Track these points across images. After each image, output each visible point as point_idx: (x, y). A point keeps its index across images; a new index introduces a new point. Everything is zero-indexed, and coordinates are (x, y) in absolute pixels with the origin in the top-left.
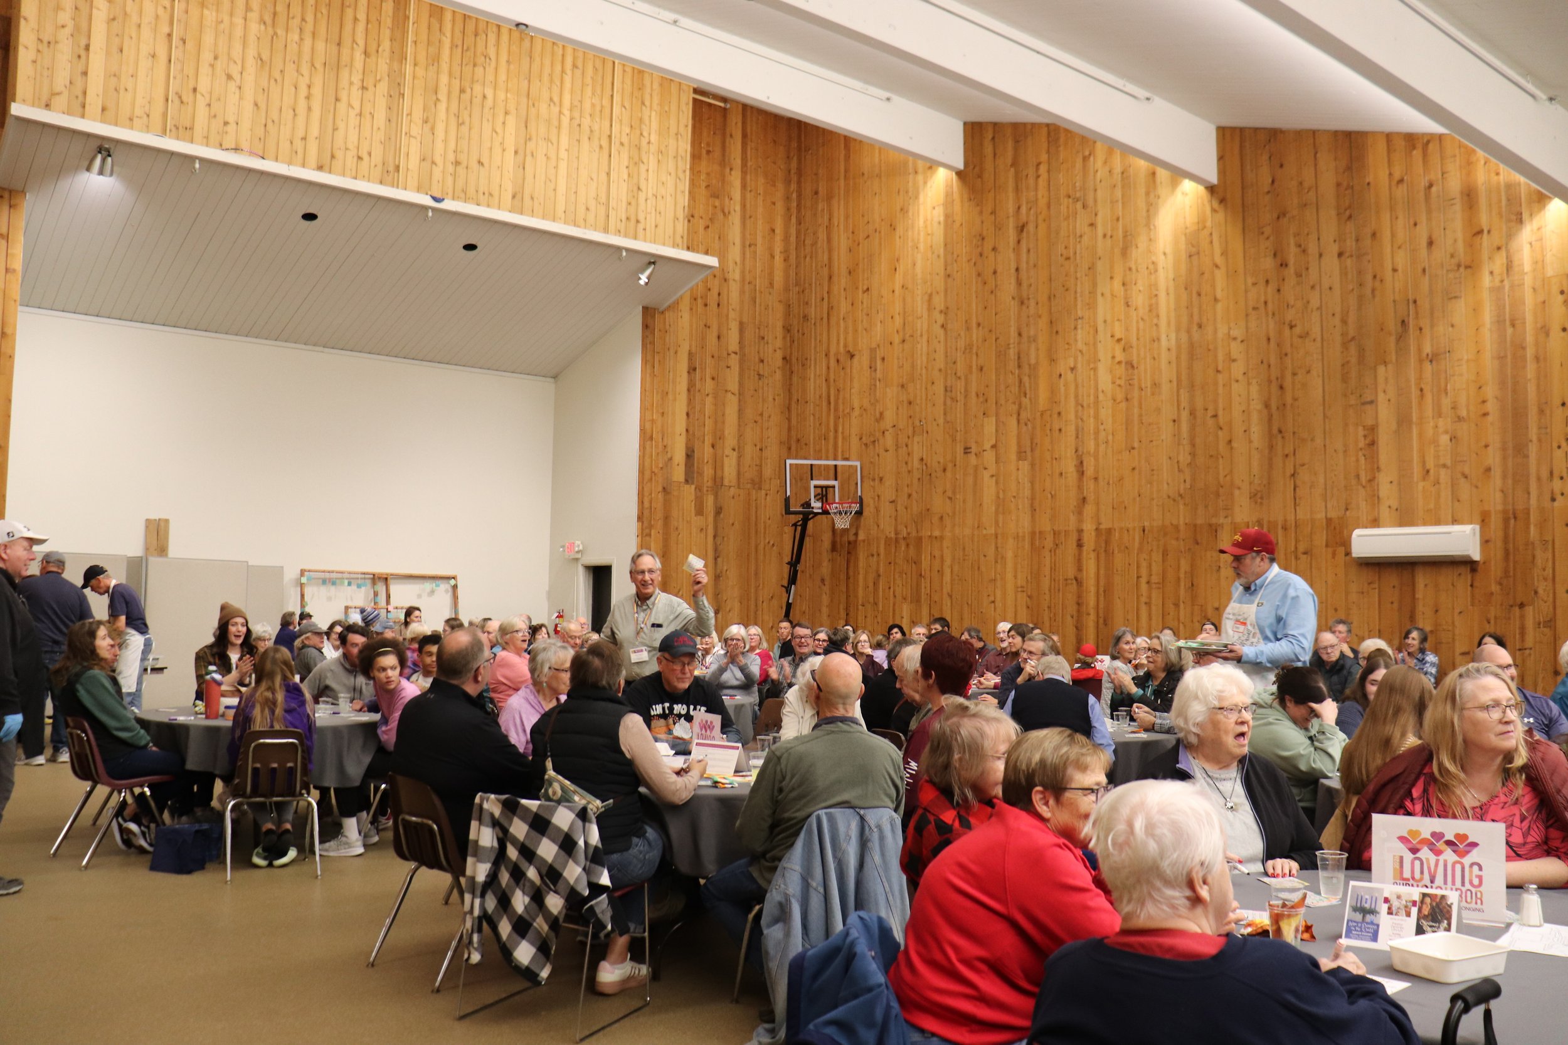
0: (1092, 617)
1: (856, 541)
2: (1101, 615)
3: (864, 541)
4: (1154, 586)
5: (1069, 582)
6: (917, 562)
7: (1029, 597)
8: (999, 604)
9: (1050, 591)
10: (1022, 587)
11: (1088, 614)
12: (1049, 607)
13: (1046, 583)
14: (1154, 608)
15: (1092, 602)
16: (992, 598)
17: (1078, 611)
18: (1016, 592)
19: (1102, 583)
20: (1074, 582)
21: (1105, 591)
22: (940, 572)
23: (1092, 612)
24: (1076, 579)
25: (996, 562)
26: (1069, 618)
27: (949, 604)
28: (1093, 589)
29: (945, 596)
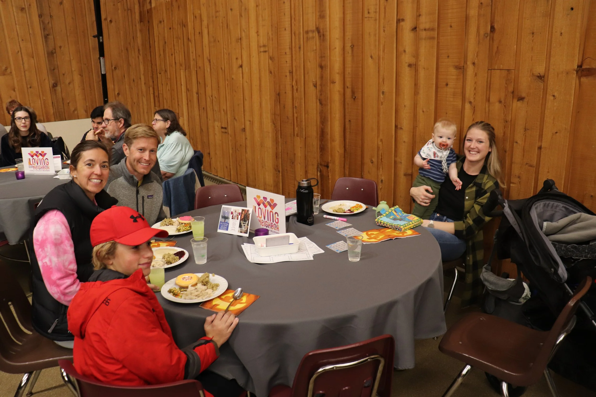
0: (337, 87)
1: (151, 9)
2: (348, 84)
3: (155, 8)
4: (423, 34)
5: (310, 35)
6: (184, 25)
7: (271, 58)
8: (246, 69)
9: (291, 49)
10: (264, 46)
11: (334, 82)
12: (291, 72)
13: (286, 36)
14: (422, 73)
15: (337, 66)
16: (240, 62)
17: (322, 77)
18: (259, 52)
19: (349, 34)
20: (316, 34)
21: (352, 47)
22: (201, 33)
23: (337, 78)
24: (318, 30)
25: (241, 16)
26: (311, 85)
27: (209, 70)
28: (337, 45)
29: (206, 61)
